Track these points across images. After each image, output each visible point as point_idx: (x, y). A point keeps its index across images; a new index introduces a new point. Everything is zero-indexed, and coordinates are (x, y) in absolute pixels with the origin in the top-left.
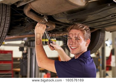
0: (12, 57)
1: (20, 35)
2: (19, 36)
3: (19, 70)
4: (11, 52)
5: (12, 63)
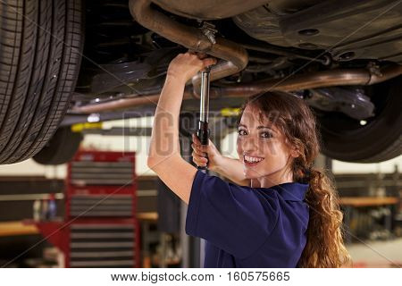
0: (133, 173)
5: (133, 193)
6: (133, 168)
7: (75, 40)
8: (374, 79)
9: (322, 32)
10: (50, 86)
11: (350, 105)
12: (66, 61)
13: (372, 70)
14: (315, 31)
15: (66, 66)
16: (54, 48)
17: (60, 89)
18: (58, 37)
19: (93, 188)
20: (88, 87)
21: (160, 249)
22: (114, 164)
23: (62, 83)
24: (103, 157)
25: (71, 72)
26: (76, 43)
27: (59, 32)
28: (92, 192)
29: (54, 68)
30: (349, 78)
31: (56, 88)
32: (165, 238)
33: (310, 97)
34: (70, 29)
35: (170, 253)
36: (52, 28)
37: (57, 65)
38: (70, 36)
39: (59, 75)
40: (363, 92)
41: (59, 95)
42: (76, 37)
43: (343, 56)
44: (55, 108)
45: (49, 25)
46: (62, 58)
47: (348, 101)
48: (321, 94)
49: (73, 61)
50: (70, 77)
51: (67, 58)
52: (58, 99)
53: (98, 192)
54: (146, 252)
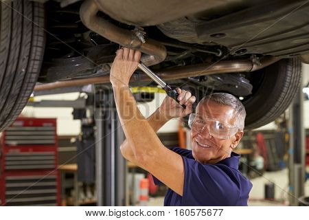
0: (56, 135)
1: (73, 79)
2: (71, 82)
3: (74, 167)
4: (53, 122)
5: (55, 150)
6: (55, 131)
7: (40, 41)
8: (255, 68)
9: (228, 35)
10: (20, 78)
11: (235, 86)
12: (33, 58)
13: (254, 60)
14: (222, 35)
15: (32, 62)
16: (23, 48)
17: (27, 81)
18: (27, 39)
19: (23, 147)
20: (45, 76)
21: (74, 193)
22: (40, 128)
23: (28, 76)
24: (31, 123)
25: (35, 66)
26: (40, 44)
27: (27, 35)
28: (22, 151)
29: (23, 64)
30: (237, 67)
31: (24, 80)
32: (78, 184)
33: (205, 80)
34: (36, 33)
35: (82, 196)
36: (22, 32)
37: (26, 61)
38: (35, 38)
39: (27, 70)
40: (244, 76)
41: (26, 85)
42: (41, 39)
43: (238, 52)
44: (22, 95)
45: (20, 30)
46: (29, 56)
47: (234, 84)
48: (215, 78)
49: (38, 58)
50: (35, 71)
51: (33, 55)
52: (25, 88)
53: (27, 151)
54: (63, 196)
